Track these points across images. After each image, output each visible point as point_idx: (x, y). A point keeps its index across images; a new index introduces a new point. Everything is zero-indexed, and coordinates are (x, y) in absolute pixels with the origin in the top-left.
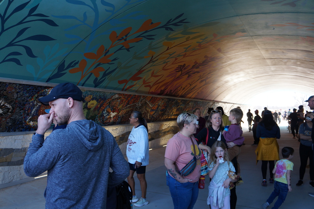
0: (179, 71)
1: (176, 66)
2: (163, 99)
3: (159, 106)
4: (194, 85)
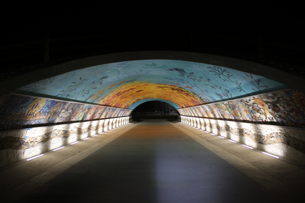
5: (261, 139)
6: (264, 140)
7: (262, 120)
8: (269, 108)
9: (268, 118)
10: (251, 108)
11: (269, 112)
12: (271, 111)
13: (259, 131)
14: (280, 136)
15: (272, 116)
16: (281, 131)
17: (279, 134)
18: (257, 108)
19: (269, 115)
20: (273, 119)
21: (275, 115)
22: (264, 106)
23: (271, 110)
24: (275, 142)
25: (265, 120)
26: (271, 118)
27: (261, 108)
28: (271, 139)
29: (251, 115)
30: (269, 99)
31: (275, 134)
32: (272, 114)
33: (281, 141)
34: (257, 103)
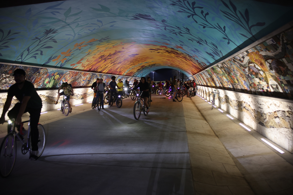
0: (100, 58)
1: (100, 56)
2: (89, 74)
3: (87, 78)
4: (107, 65)
5: (262, 117)
6: (266, 121)
7: (263, 89)
8: (271, 69)
9: (270, 87)
10: (247, 70)
11: (272, 76)
12: (274, 74)
13: (259, 105)
14: (288, 116)
15: (276, 83)
16: (290, 108)
17: (287, 114)
18: (255, 70)
19: (272, 82)
20: (277, 88)
21: (280, 81)
22: (264, 66)
23: (273, 72)
24: (280, 126)
25: (267, 89)
26: (275, 87)
27: (260, 69)
28: (274, 119)
29: (249, 82)
30: (269, 51)
31: (280, 113)
32: (276, 79)
33: (289, 126)
34: (253, 61)
